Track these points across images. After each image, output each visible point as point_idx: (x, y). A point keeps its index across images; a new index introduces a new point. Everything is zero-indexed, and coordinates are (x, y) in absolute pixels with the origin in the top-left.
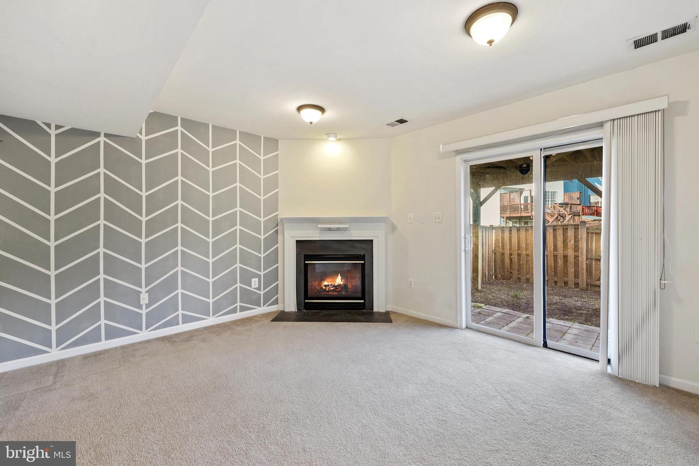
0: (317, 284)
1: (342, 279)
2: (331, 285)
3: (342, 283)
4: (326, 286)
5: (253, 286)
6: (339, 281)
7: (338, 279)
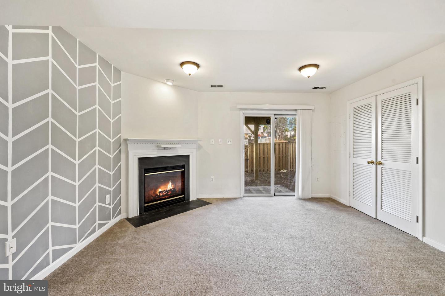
0: (153, 192)
1: (172, 185)
2: (164, 191)
3: (172, 188)
4: (160, 192)
5: (107, 203)
6: (170, 186)
7: (169, 185)
